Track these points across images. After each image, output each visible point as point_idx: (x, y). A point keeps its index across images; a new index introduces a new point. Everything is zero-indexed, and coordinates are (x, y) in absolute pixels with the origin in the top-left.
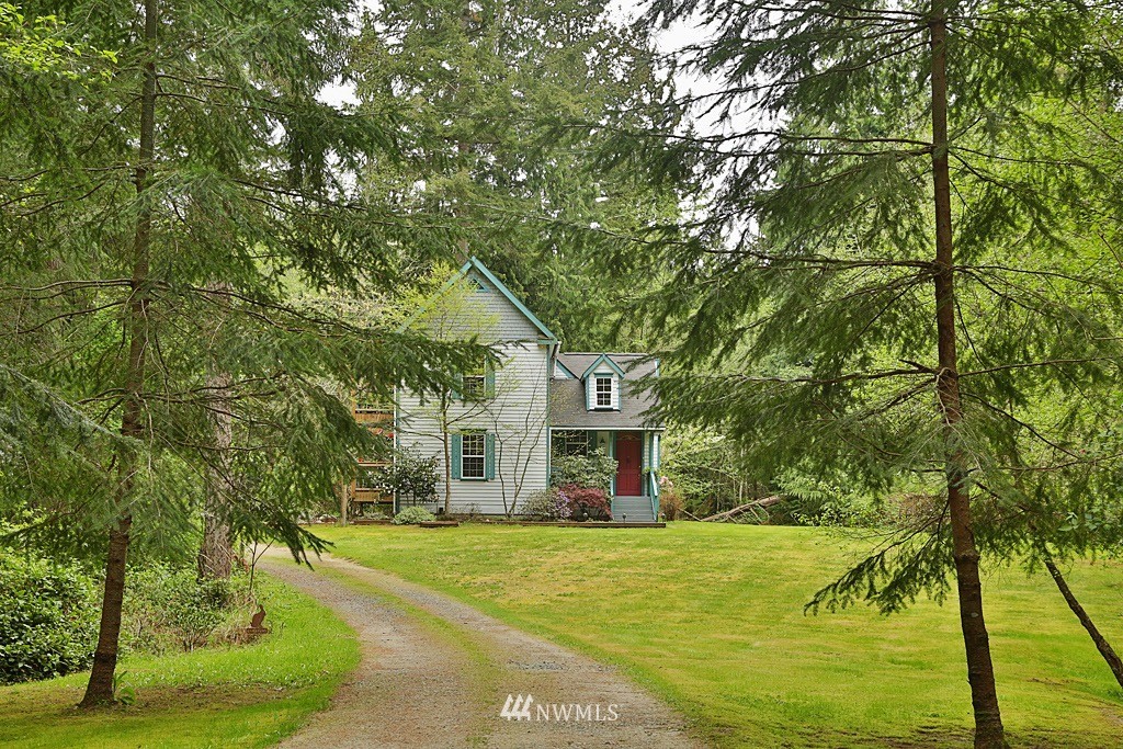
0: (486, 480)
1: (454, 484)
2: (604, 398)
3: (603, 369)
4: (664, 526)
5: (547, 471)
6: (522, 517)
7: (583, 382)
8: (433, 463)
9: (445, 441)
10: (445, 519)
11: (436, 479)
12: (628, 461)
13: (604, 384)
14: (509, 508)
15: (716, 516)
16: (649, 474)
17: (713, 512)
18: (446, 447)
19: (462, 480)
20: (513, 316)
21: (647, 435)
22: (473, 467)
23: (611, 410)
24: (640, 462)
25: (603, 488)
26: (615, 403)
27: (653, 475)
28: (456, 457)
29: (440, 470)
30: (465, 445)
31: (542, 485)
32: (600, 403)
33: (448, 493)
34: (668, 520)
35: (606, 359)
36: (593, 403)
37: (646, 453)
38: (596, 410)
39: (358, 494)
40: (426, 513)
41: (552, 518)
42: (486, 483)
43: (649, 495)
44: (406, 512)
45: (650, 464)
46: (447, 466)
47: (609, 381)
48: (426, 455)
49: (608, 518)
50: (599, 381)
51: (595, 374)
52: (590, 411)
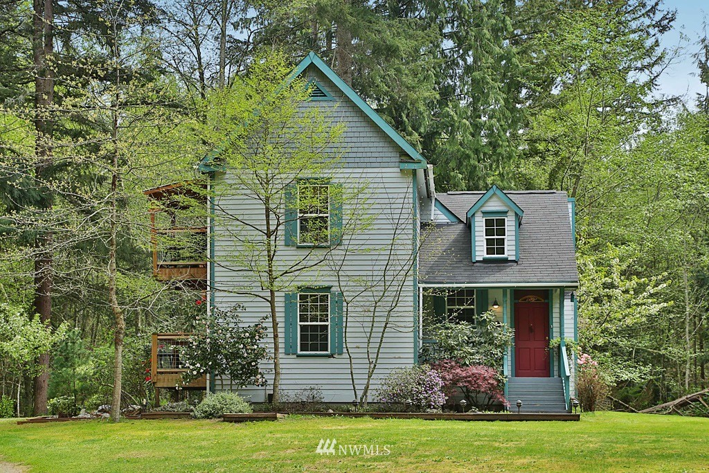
0: (331, 356)
1: (286, 362)
2: (495, 246)
3: (494, 205)
4: (577, 418)
5: (415, 343)
6: (376, 407)
7: (468, 226)
8: (256, 332)
9: (272, 302)
10: (270, 409)
11: (260, 354)
12: (531, 330)
13: (495, 226)
14: (360, 393)
15: (658, 407)
16: (559, 347)
17: (654, 402)
18: (273, 311)
19: (299, 356)
20: (367, 133)
21: (556, 294)
22: (314, 338)
23: (506, 261)
24: (547, 331)
25: (492, 365)
26: (509, 252)
27: (564, 349)
28: (289, 324)
29: (266, 343)
30: (304, 309)
31: (407, 361)
32: (489, 251)
33: (277, 374)
34: (586, 410)
35: (498, 192)
36: (480, 252)
37: (555, 320)
38: (485, 261)
39: (160, 376)
40: (237, 402)
41: (418, 407)
42: (331, 360)
43: (560, 376)
44: (210, 400)
45: (561, 333)
46: (276, 337)
47: (502, 222)
48: (247, 321)
49: (501, 407)
50: (488, 223)
51: (484, 213)
52: (477, 262)
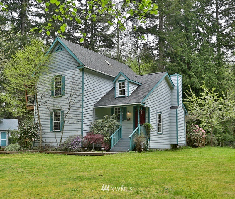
0: (61, 132)
1: (50, 134)
2: (122, 92)
3: (122, 78)
5: (82, 127)
13: (122, 85)
22: (57, 126)
23: (125, 97)
26: (126, 94)
28: (52, 122)
30: (54, 117)
36: (118, 94)
38: (119, 97)
51: (118, 81)
52: (116, 98)
